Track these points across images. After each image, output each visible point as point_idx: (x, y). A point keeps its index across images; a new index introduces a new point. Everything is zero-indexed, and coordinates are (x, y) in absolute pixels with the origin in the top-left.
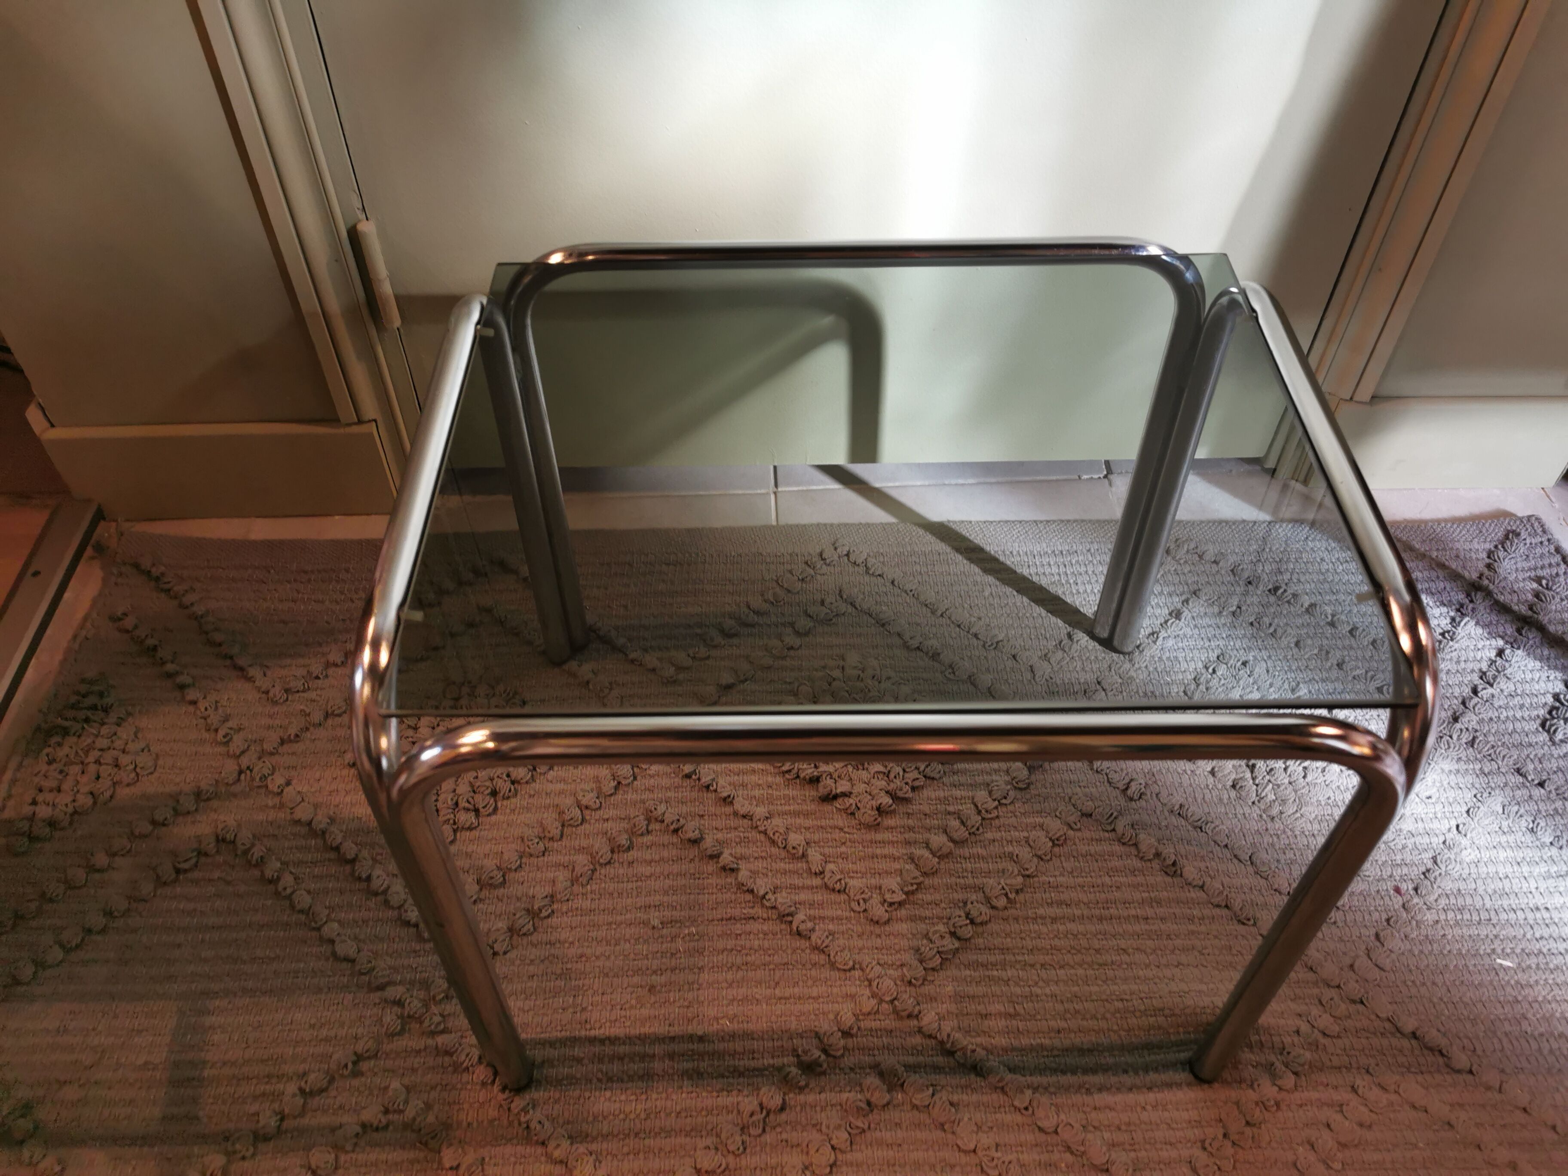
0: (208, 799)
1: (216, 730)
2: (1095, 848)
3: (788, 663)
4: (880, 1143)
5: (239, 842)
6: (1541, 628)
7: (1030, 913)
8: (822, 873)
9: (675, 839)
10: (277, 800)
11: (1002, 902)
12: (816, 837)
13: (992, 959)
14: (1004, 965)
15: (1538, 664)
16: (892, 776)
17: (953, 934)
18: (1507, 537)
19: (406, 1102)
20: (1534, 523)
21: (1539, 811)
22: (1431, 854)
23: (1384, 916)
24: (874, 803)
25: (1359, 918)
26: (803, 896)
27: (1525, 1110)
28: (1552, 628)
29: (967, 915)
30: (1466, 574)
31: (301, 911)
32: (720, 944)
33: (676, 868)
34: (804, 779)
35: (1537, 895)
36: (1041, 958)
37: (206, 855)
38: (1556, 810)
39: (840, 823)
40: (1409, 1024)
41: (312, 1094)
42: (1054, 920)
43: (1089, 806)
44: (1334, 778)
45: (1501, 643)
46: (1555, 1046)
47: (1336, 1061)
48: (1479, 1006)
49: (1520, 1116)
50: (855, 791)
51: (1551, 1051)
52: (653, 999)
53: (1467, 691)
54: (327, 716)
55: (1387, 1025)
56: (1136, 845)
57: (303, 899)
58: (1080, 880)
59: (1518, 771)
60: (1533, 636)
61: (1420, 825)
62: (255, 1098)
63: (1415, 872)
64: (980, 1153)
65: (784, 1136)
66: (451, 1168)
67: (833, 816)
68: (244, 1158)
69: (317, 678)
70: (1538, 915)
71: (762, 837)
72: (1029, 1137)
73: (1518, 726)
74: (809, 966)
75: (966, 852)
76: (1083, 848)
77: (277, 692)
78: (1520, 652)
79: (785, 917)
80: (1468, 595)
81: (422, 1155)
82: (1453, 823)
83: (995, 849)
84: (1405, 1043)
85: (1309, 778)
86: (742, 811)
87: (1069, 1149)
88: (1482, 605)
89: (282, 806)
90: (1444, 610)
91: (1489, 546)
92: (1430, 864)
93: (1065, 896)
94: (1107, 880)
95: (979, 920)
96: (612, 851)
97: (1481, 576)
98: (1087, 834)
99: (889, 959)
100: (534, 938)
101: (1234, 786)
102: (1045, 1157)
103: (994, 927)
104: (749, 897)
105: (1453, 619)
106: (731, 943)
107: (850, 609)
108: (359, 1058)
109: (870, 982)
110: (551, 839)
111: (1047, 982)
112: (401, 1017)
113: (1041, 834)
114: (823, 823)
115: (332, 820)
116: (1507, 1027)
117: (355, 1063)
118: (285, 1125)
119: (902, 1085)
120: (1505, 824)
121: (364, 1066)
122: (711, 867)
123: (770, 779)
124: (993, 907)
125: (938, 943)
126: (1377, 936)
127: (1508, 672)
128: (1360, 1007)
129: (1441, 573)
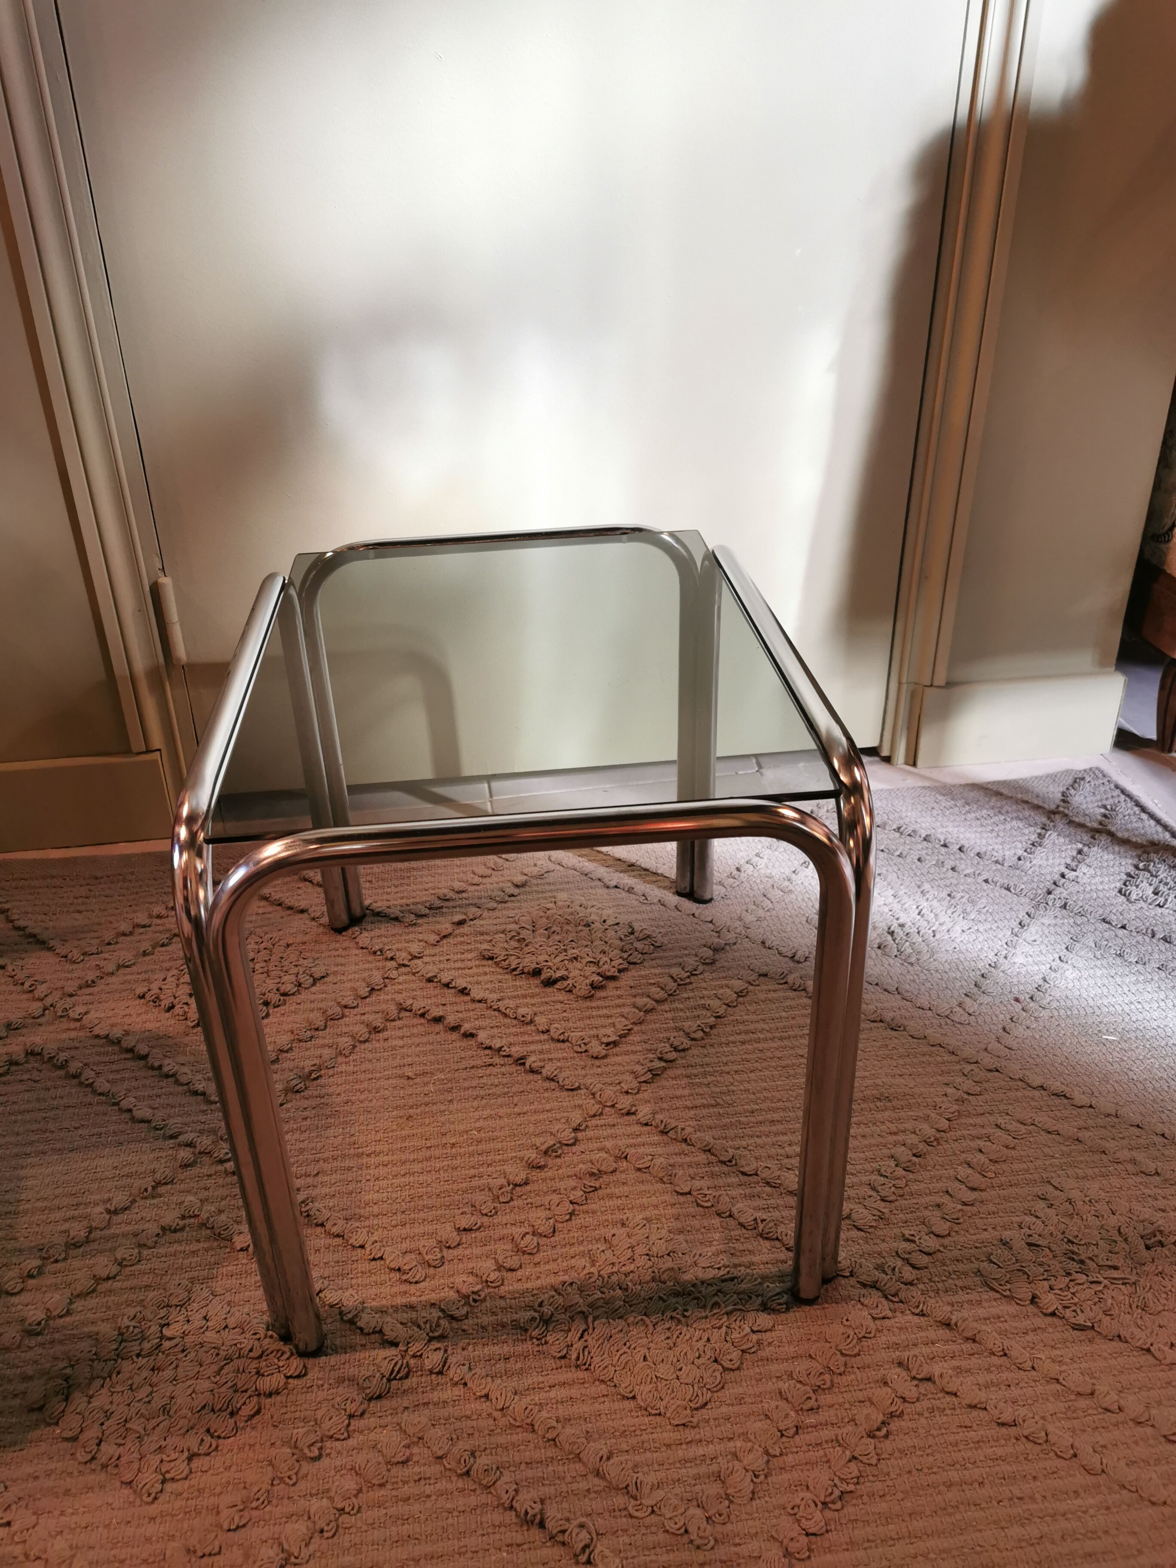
0: (17, 1029)
1: (22, 984)
2: (772, 995)
3: (509, 905)
4: (611, 1196)
5: (45, 1052)
6: (1111, 834)
7: (723, 1040)
8: (548, 1031)
9: (422, 1021)
10: (78, 1024)
11: (700, 1034)
12: (542, 1009)
13: (695, 1071)
14: (705, 1074)
15: (1111, 856)
16: (601, 963)
17: (660, 1059)
18: (1075, 782)
19: (200, 1210)
20: (1097, 773)
21: (1124, 944)
22: (1041, 976)
23: (1008, 1017)
24: (588, 982)
25: (988, 1020)
26: (533, 1047)
27: (1138, 1126)
28: (1119, 835)
29: (671, 1045)
30: (1046, 806)
31: (101, 1094)
32: (466, 1084)
33: (424, 1039)
34: (528, 973)
35: (1130, 994)
36: (735, 1068)
37: (17, 1064)
38: (1138, 942)
39: (561, 998)
40: (1037, 1082)
41: (116, 1212)
42: (743, 1043)
43: (765, 969)
44: (958, 935)
45: (1080, 846)
46: (1157, 1085)
47: (980, 1110)
48: (1093, 1065)
49: (1137, 1131)
50: (571, 975)
51: (1154, 1089)
52: (411, 1124)
53: (1057, 877)
54: (119, 967)
55: (1020, 1083)
56: (804, 990)
57: (102, 1085)
58: (762, 1017)
59: (1104, 920)
60: (1104, 839)
61: (1030, 959)
62: (66, 1220)
63: (1030, 989)
64: (694, 1193)
65: (529, 1200)
66: (242, 1250)
67: (554, 994)
68: (56, 1261)
69: (109, 944)
70: (1133, 1007)
71: (496, 1013)
72: (734, 1180)
73: (1101, 894)
74: (541, 1091)
75: (666, 1007)
76: (762, 996)
77: (76, 954)
78: (1095, 849)
79: (520, 1061)
80: (1049, 818)
81: (215, 1244)
82: (1056, 956)
83: (692, 1003)
84: (1037, 1093)
85: (938, 936)
86: (478, 997)
87: (768, 1183)
88: (1061, 824)
89: (82, 1028)
90: (1032, 829)
91: (1062, 789)
92: (1041, 982)
93: (751, 1027)
94: (784, 1014)
95: (681, 1048)
96: (370, 1033)
97: (1058, 806)
98: (764, 987)
99: (608, 1080)
100: (305, 1093)
101: (879, 948)
102: (748, 1191)
103: (694, 1051)
104: (487, 1052)
105: (1039, 834)
106: (474, 1083)
107: (558, 867)
108: (158, 1184)
109: (593, 1094)
110: (317, 1029)
111: (741, 1082)
112: (193, 1153)
113: (728, 991)
114: (547, 1000)
115: (127, 1033)
116: (1118, 1078)
117: (154, 1188)
118: (92, 1236)
119: (626, 1157)
120: (1098, 954)
121: (161, 1190)
122: (455, 1036)
123: (500, 977)
124: (693, 1039)
125: (649, 1065)
126: (1004, 1029)
127: (1087, 861)
128: (996, 1074)
129: (1025, 806)
